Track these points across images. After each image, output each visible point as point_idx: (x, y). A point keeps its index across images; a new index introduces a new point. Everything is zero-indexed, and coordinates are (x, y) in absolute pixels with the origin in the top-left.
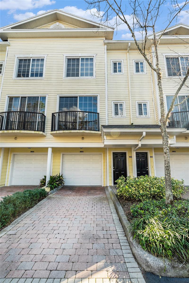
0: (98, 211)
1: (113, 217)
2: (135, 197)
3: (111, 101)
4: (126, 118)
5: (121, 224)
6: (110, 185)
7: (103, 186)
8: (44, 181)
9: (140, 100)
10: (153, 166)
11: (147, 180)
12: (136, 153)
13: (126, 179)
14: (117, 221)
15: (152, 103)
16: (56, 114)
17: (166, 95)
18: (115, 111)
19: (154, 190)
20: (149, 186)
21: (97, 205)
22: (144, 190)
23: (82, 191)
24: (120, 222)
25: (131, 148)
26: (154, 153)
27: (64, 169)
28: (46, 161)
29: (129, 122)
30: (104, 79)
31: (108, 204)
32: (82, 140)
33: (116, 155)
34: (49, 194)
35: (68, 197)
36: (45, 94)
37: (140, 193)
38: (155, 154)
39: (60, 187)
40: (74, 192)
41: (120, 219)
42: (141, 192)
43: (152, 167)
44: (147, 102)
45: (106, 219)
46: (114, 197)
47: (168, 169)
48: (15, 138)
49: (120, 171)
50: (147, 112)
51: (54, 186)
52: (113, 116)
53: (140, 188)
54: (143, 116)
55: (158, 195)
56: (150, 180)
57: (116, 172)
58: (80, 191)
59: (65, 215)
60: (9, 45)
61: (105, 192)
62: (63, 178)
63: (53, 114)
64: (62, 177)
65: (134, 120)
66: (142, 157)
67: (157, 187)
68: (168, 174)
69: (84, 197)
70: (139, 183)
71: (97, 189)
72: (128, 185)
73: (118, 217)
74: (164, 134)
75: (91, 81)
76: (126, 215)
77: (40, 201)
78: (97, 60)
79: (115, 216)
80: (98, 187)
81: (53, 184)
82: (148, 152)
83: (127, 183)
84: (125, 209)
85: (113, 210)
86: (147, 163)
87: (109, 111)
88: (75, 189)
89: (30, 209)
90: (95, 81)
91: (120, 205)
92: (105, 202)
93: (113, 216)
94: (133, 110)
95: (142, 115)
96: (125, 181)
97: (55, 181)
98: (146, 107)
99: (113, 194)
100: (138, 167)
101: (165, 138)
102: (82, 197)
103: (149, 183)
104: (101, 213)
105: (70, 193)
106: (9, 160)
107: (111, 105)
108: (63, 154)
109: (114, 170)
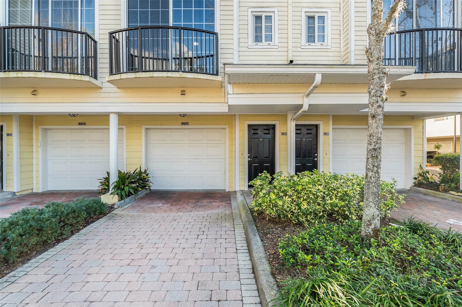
0: (207, 245)
1: (240, 262)
2: (289, 216)
3: (246, 9)
4: (279, 49)
5: (256, 281)
6: (242, 189)
7: (227, 191)
8: (107, 183)
9: (311, 8)
10: (327, 152)
11: (319, 180)
12: (296, 125)
13: (273, 179)
14: (246, 275)
15: (337, 14)
18: (256, 32)
19: (332, 201)
20: (322, 193)
21: (209, 233)
22: (312, 201)
23: (185, 201)
24: (253, 275)
25: (287, 115)
26: (331, 127)
29: (285, 58)
31: (233, 229)
32: (181, 96)
33: (254, 130)
34: (115, 209)
35: (153, 214)
37: (302, 208)
38: (333, 129)
39: (142, 194)
40: (167, 202)
41: (253, 268)
42: (304, 206)
43: (326, 154)
44: (327, 12)
45: (223, 268)
46: (246, 215)
47: (377, 157)
48: (32, 92)
49: (261, 163)
50: (324, 36)
51: (125, 192)
52: (250, 44)
53: (302, 199)
54: (317, 45)
55: (340, 211)
56: (325, 181)
57: (253, 165)
58: (181, 201)
59: (132, 257)
61: (229, 202)
62: (149, 176)
63: (111, 34)
64: (145, 175)
65: (295, 54)
66: (308, 134)
67: (338, 195)
68: (375, 169)
69: (185, 213)
70: (300, 188)
71: (215, 196)
72: (276, 191)
73: (249, 262)
74: (376, 67)
76: (269, 261)
77: (89, 225)
79: (243, 259)
80: (217, 193)
81: (123, 189)
82: (319, 125)
83: (275, 187)
84: (267, 244)
85: (242, 244)
86: (315, 146)
87: (241, 31)
88: (173, 197)
89: (60, 244)
91: (257, 234)
92: (227, 224)
93: (240, 258)
94: (296, 32)
95: (314, 42)
96: (270, 183)
97: (127, 182)
98: (324, 23)
99: (244, 208)
100: (298, 155)
101: (376, 77)
102: (181, 214)
103: (322, 186)
104: (213, 250)
106: (34, 141)
107: (245, 18)
108: (147, 129)
109: (249, 159)
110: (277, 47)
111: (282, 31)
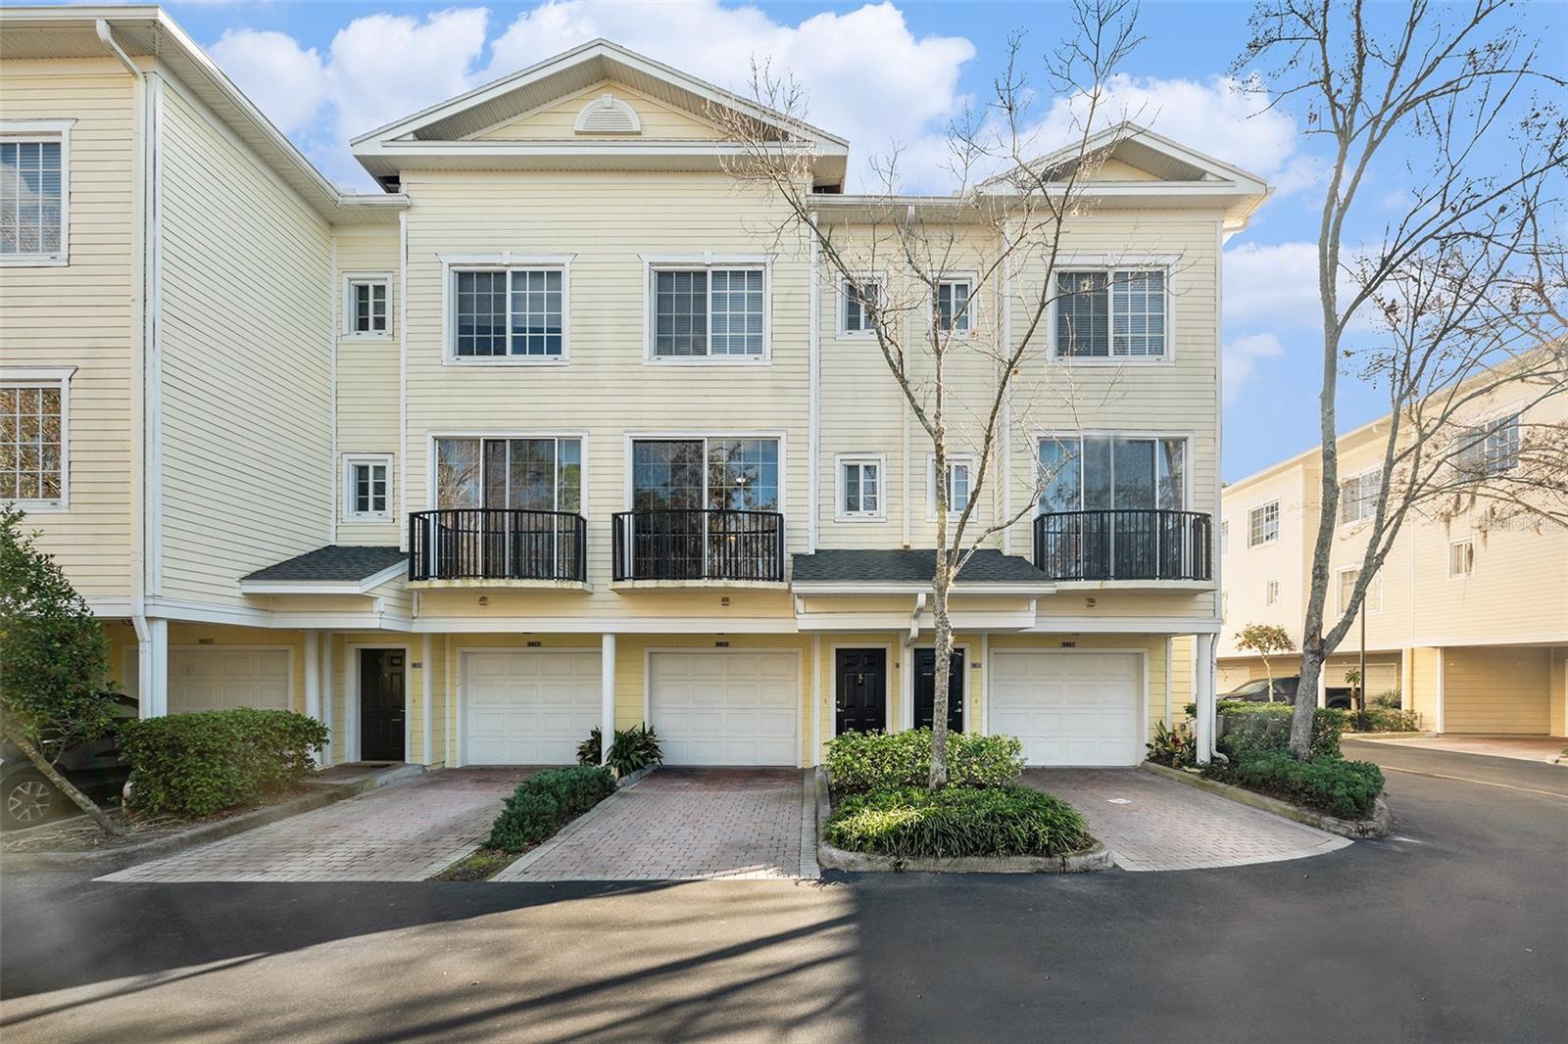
3: (831, 455)
4: (888, 524)
7: (799, 767)
8: (596, 749)
10: (978, 698)
12: (916, 650)
16: (626, 516)
17: (1038, 438)
18: (849, 494)
21: (769, 808)
22: (897, 764)
23: (726, 780)
25: (898, 639)
26: (985, 653)
27: (657, 708)
28: (598, 677)
29: (897, 539)
30: (806, 368)
32: (721, 607)
33: (848, 657)
34: (620, 785)
35: (682, 793)
36: (578, 428)
37: (885, 772)
38: (988, 656)
39: (649, 769)
40: (698, 781)
42: (888, 770)
43: (976, 701)
44: (970, 461)
46: (821, 792)
48: (481, 601)
49: (861, 716)
51: (632, 762)
52: (838, 514)
53: (886, 761)
54: (953, 515)
57: (847, 720)
58: (719, 779)
60: (408, 207)
61: (801, 781)
62: (657, 738)
63: (615, 516)
64: (652, 737)
65: (915, 531)
69: (731, 793)
71: (777, 774)
75: (756, 376)
78: (776, 282)
79: (808, 823)
80: (782, 770)
81: (628, 758)
82: (964, 649)
85: (809, 815)
86: (959, 687)
87: (823, 493)
88: (704, 775)
90: (770, 376)
92: (793, 803)
93: (804, 822)
94: (916, 493)
95: (950, 510)
97: (631, 747)
98: (966, 477)
99: (820, 785)
102: (725, 793)
105: (687, 784)
106: (448, 675)
107: (830, 470)
108: (651, 653)
109: (839, 710)
110: (884, 520)
111: (893, 493)
